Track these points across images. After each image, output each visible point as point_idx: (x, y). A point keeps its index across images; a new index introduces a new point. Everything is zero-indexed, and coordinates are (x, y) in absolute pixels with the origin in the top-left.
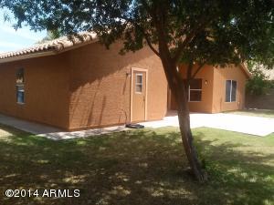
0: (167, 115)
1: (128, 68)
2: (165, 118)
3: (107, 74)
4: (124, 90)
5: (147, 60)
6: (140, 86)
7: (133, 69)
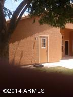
0: (62, 59)
1: (36, 35)
2: (61, 61)
3: (23, 39)
4: (34, 47)
5: (48, 31)
6: (44, 44)
7: (39, 35)
